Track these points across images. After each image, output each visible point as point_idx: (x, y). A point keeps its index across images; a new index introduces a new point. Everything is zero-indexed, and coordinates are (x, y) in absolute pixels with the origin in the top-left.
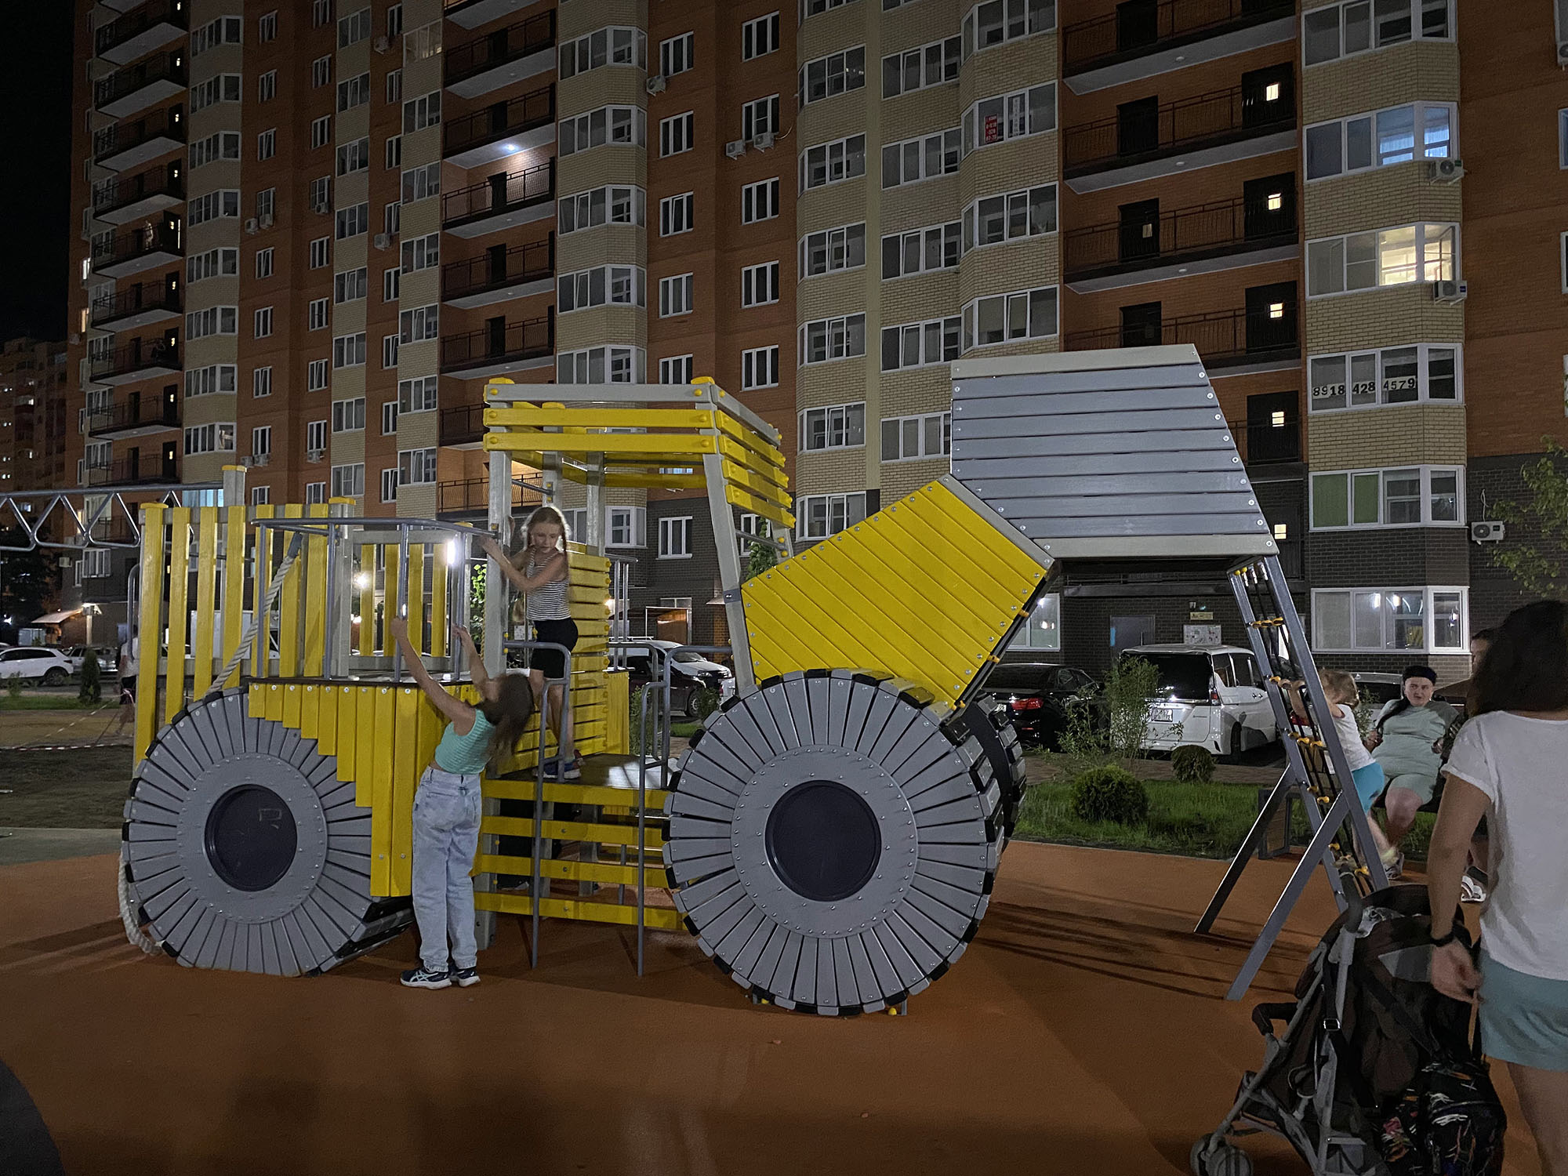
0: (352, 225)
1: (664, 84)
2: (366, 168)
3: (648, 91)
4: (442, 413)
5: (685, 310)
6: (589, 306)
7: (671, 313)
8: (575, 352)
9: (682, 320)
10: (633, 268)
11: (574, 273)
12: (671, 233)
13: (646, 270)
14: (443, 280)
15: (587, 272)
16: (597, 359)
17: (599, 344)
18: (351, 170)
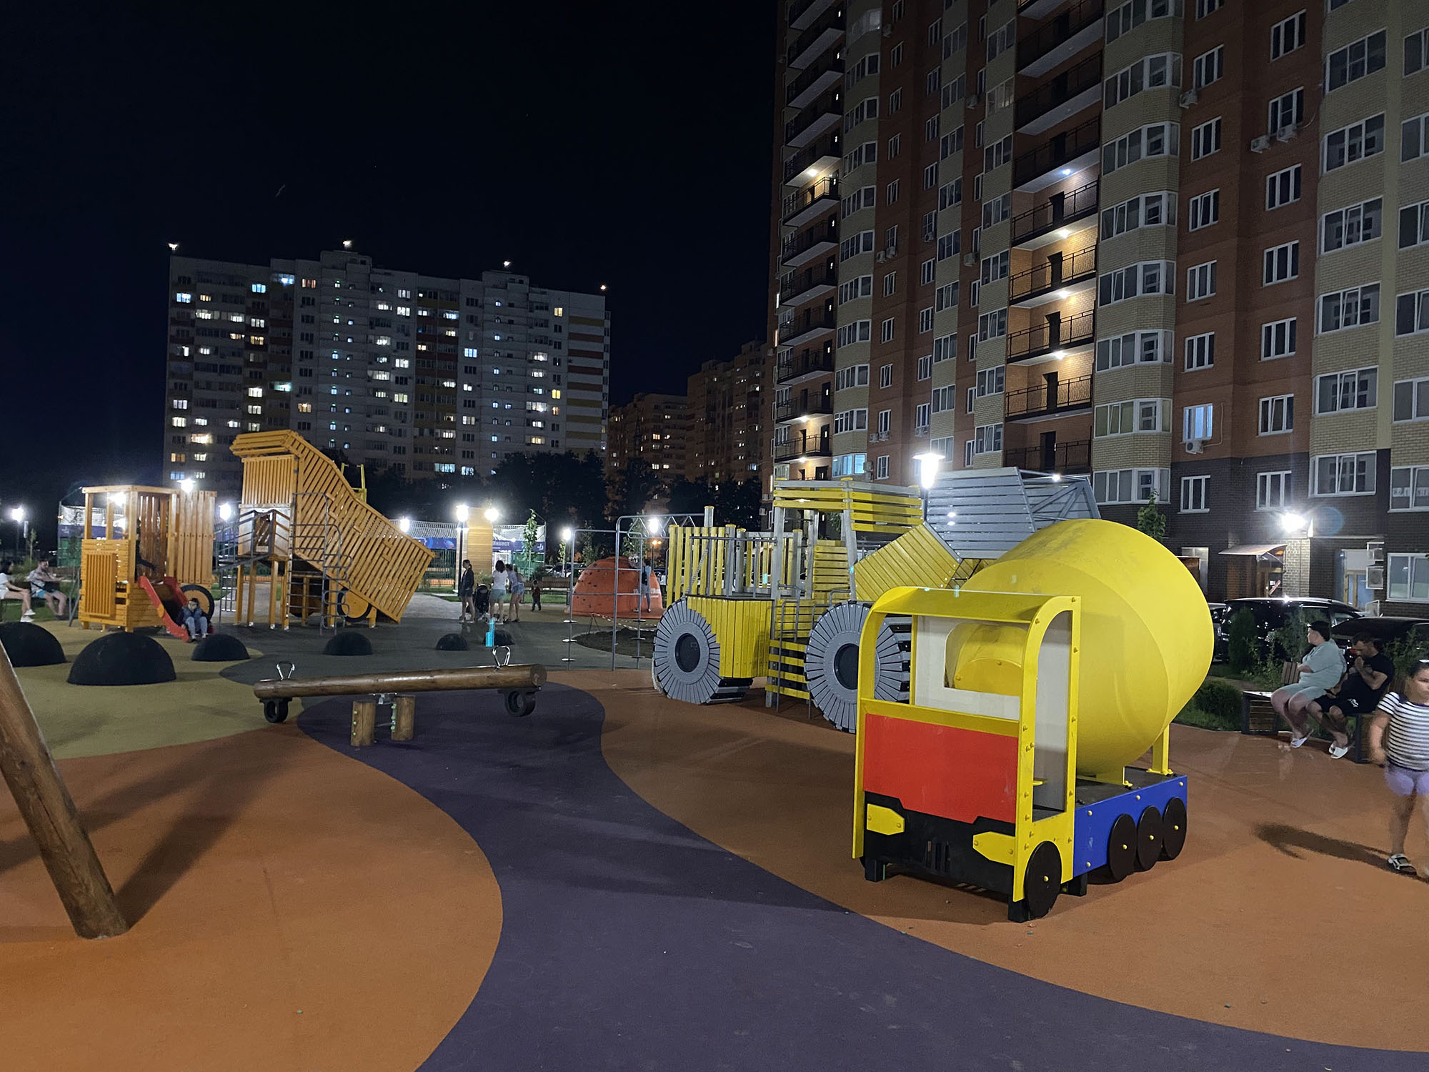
0: (949, 249)
1: (1195, 97)
2: (960, 202)
3: (1181, 105)
4: (1008, 396)
5: (1209, 294)
6: (1123, 299)
7: (1197, 297)
8: (1111, 339)
9: (1207, 303)
10: (1162, 263)
11: (1112, 272)
12: (1198, 228)
13: (1175, 262)
14: (1010, 289)
15: (1123, 270)
16: (1129, 343)
17: (1130, 330)
18: (950, 204)
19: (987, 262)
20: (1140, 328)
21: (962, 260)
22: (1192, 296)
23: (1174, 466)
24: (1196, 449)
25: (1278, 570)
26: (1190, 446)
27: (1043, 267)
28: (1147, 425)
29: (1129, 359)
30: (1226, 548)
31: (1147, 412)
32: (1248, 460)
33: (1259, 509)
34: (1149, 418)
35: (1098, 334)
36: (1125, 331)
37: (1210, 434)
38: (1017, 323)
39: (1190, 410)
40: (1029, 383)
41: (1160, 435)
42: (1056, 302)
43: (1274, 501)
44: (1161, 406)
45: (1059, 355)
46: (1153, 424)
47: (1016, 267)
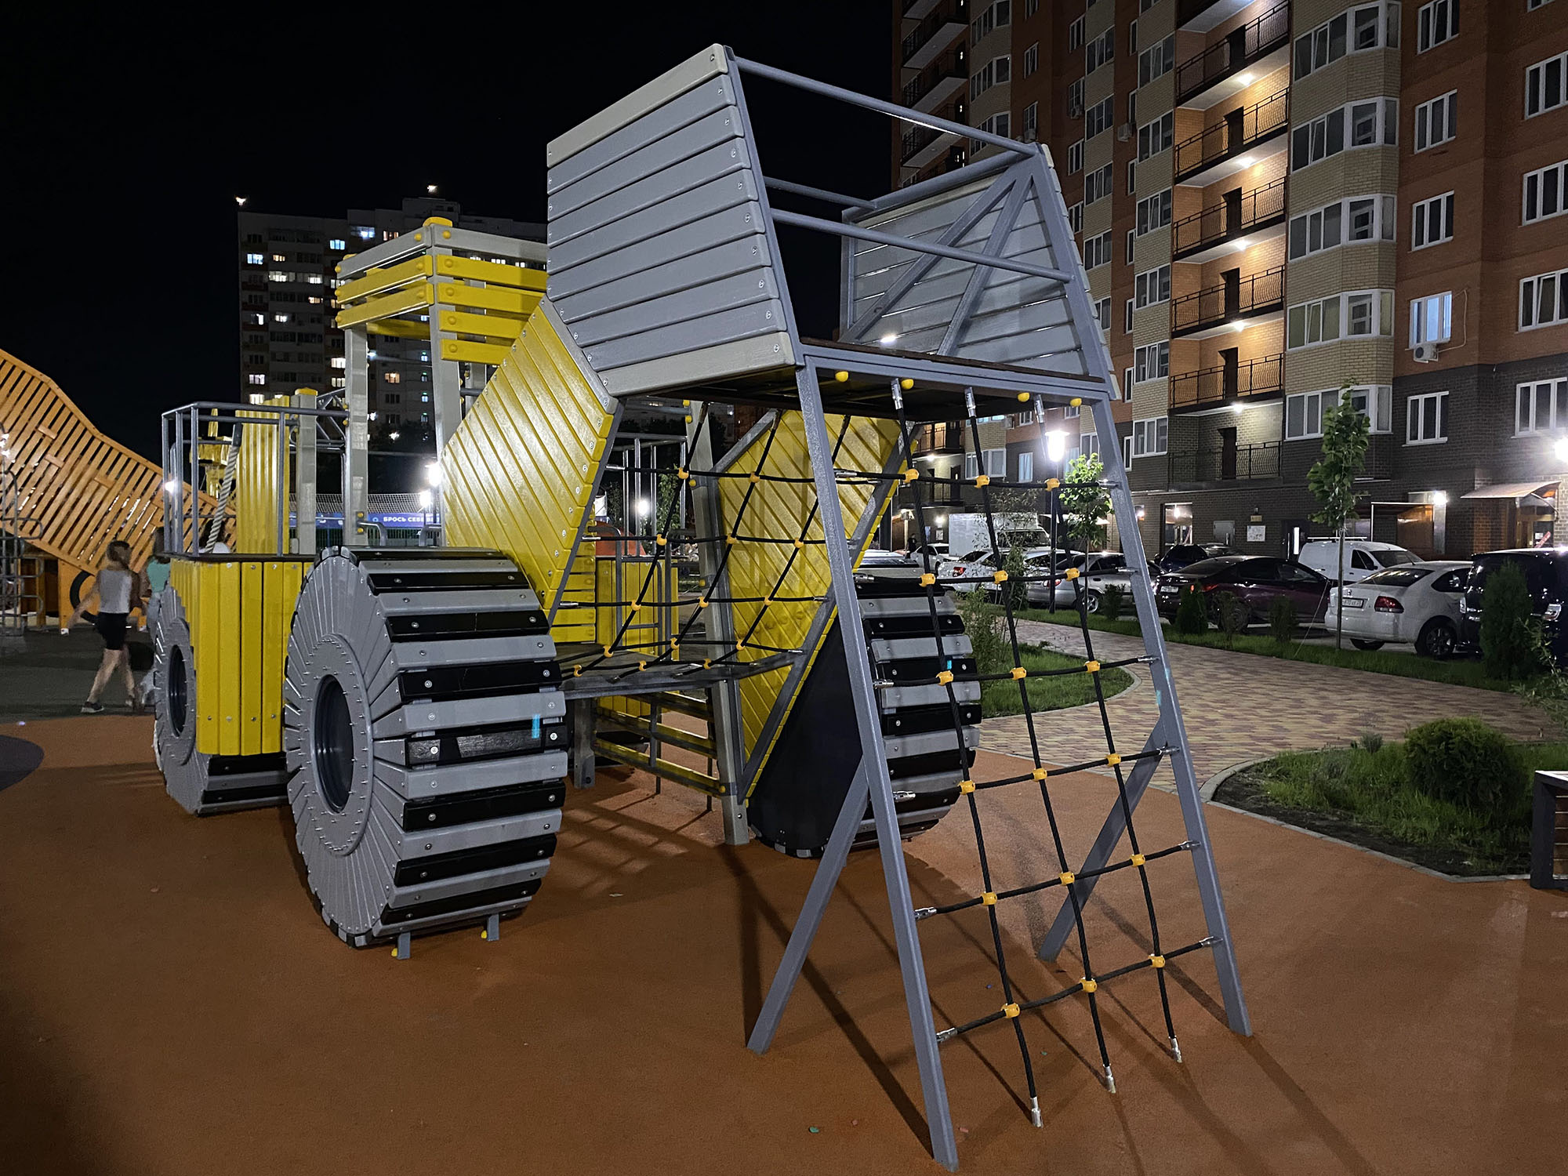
0: (1100, 122)
2: (1112, 60)
4: (1174, 304)
5: (1445, 138)
6: (1325, 158)
7: (1429, 145)
8: (1309, 214)
9: (1442, 151)
10: (1379, 101)
11: (1309, 123)
12: (1431, 46)
13: (1398, 100)
14: (1176, 161)
15: (1324, 118)
16: (1334, 220)
17: (1335, 199)
18: (1099, 65)
19: (1144, 132)
20: (1349, 195)
21: (1115, 133)
22: (1422, 144)
23: (1396, 382)
24: (1428, 356)
25: (1547, 518)
26: (1420, 352)
27: (1217, 128)
28: (1359, 328)
29: (1333, 238)
30: (1472, 489)
31: (1360, 311)
32: (1503, 367)
33: (1519, 433)
34: (1363, 319)
35: (1291, 209)
36: (1328, 201)
37: (1448, 335)
38: (1185, 208)
39: (1419, 303)
40: (1202, 287)
41: (1377, 340)
42: (1236, 175)
43: (1542, 420)
44: (1378, 300)
45: (1240, 244)
46: (1367, 327)
47: (1183, 132)
